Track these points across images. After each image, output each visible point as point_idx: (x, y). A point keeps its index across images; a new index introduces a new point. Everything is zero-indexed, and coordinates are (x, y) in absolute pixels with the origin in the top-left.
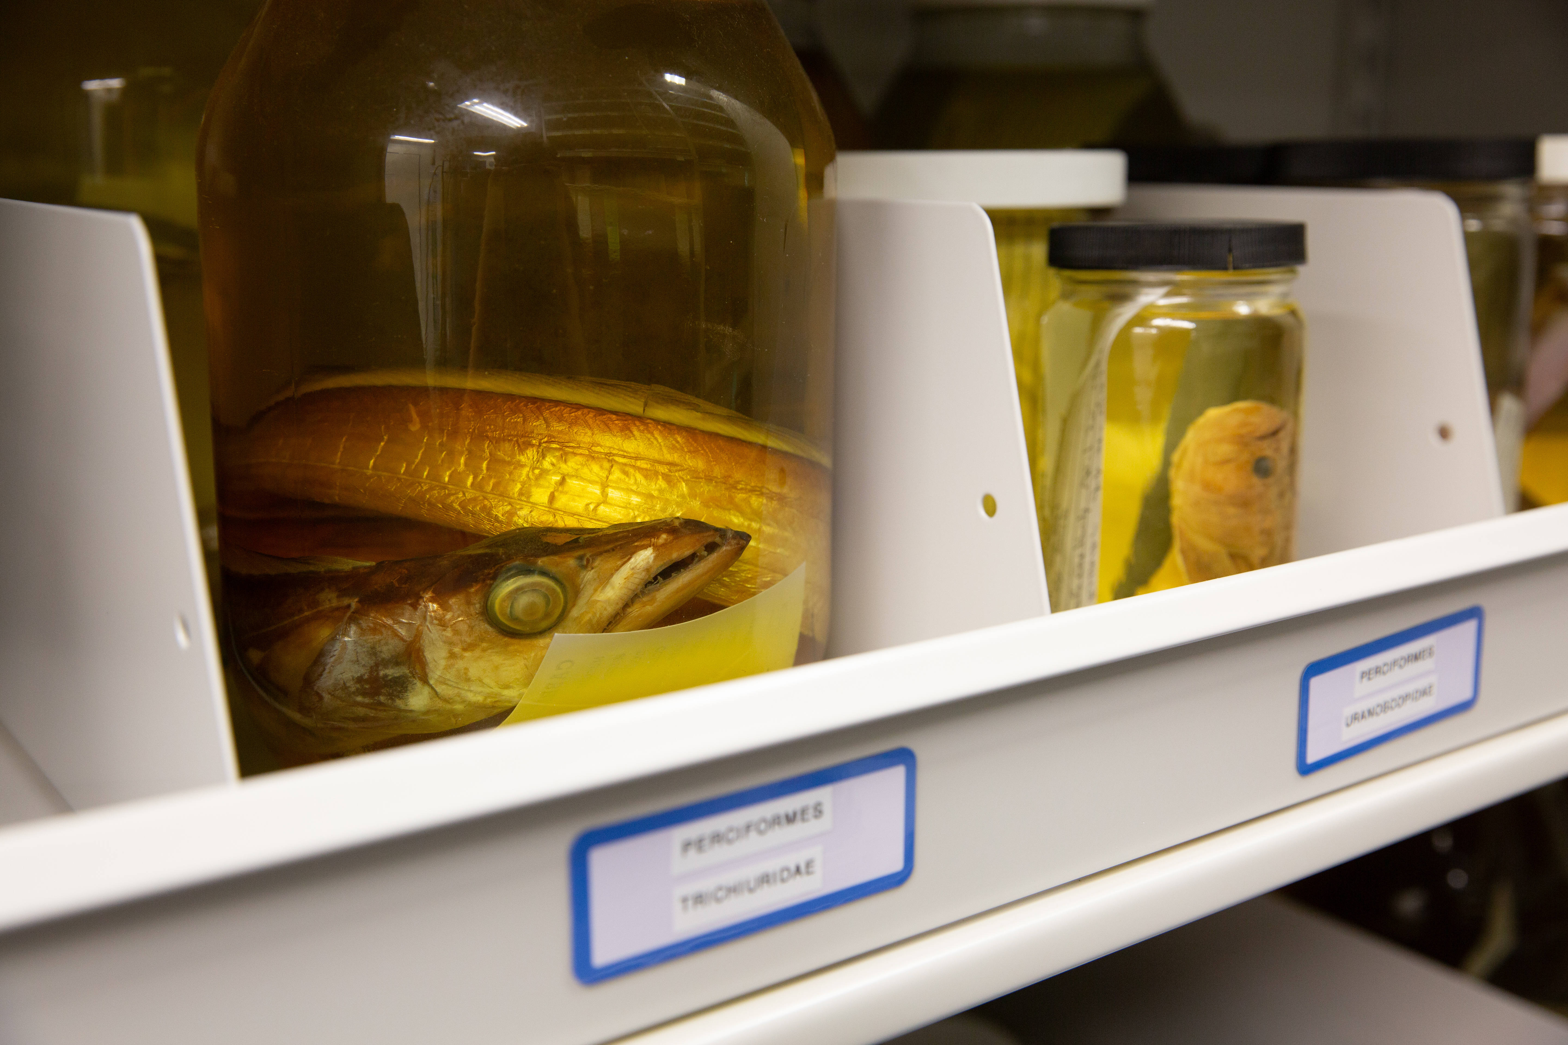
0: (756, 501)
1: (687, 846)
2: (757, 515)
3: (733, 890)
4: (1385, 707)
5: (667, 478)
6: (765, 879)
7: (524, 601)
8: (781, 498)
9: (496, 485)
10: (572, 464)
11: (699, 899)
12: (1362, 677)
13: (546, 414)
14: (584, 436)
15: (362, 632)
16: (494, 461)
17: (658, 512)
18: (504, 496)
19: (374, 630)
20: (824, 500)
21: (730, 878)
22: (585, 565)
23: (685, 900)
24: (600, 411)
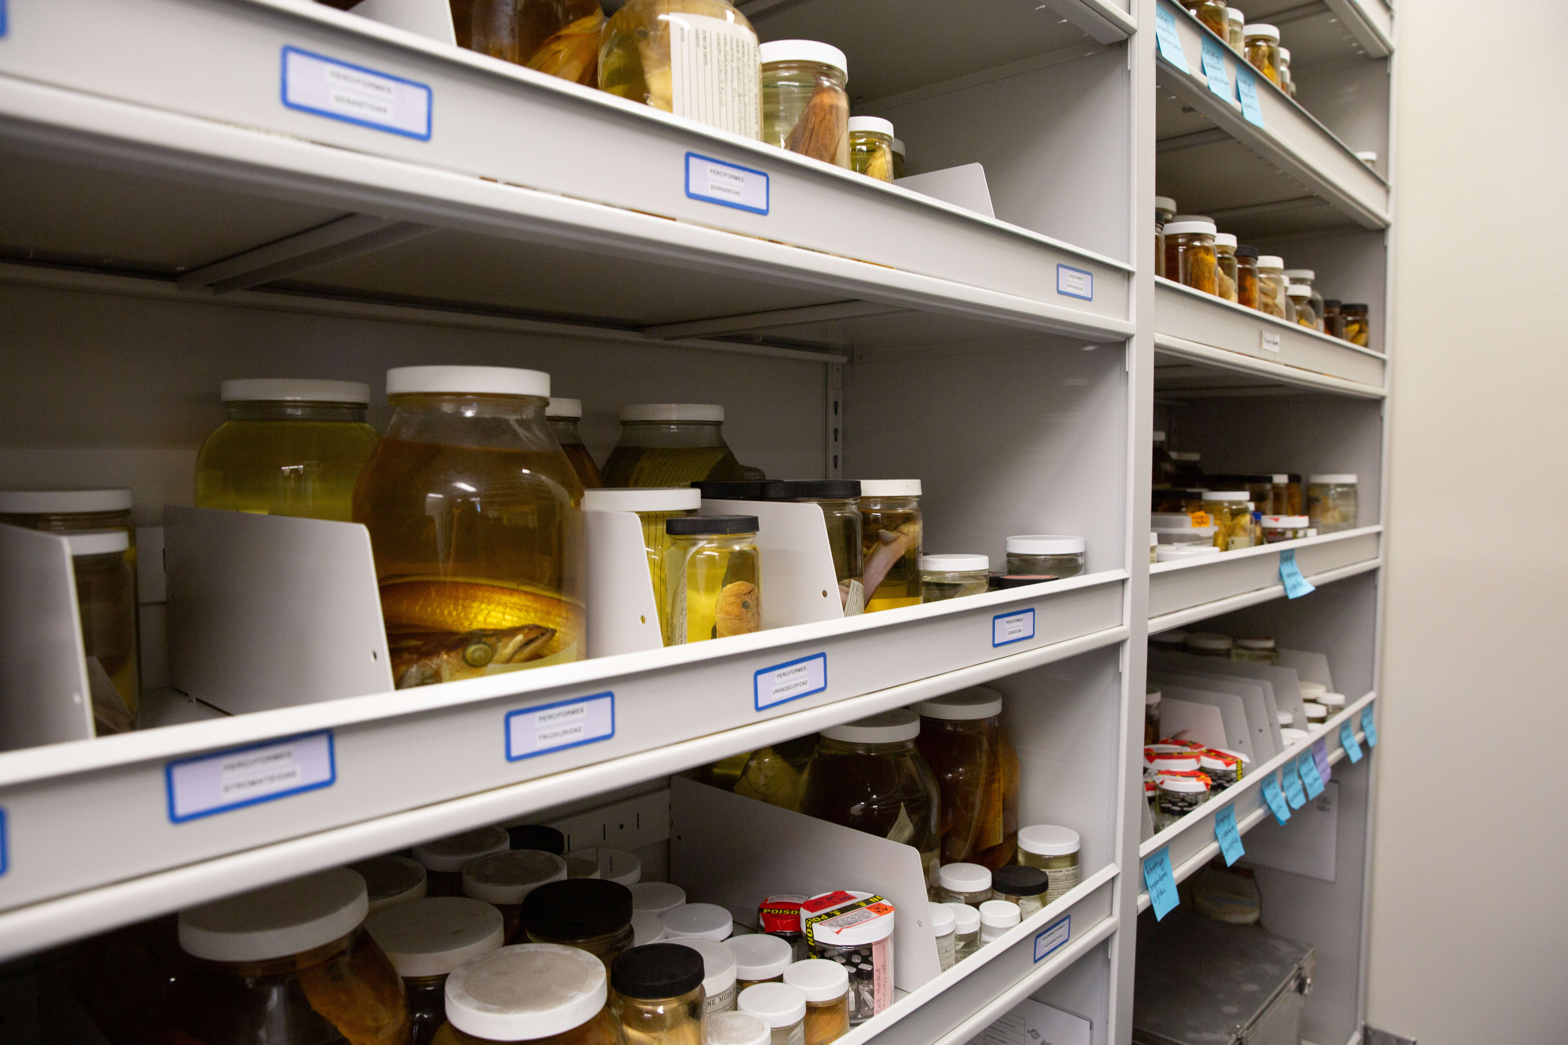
0: (558, 620)
1: (540, 718)
2: (559, 624)
3: (556, 735)
4: (788, 688)
5: (527, 611)
6: (565, 732)
7: (477, 654)
8: (567, 618)
9: (465, 615)
10: (492, 607)
11: (545, 737)
12: (778, 676)
13: (483, 589)
14: (496, 597)
15: (419, 667)
16: (464, 607)
17: (524, 622)
18: (467, 618)
19: (424, 666)
20: (583, 620)
21: (554, 730)
22: (499, 641)
23: (540, 737)
24: (502, 588)
